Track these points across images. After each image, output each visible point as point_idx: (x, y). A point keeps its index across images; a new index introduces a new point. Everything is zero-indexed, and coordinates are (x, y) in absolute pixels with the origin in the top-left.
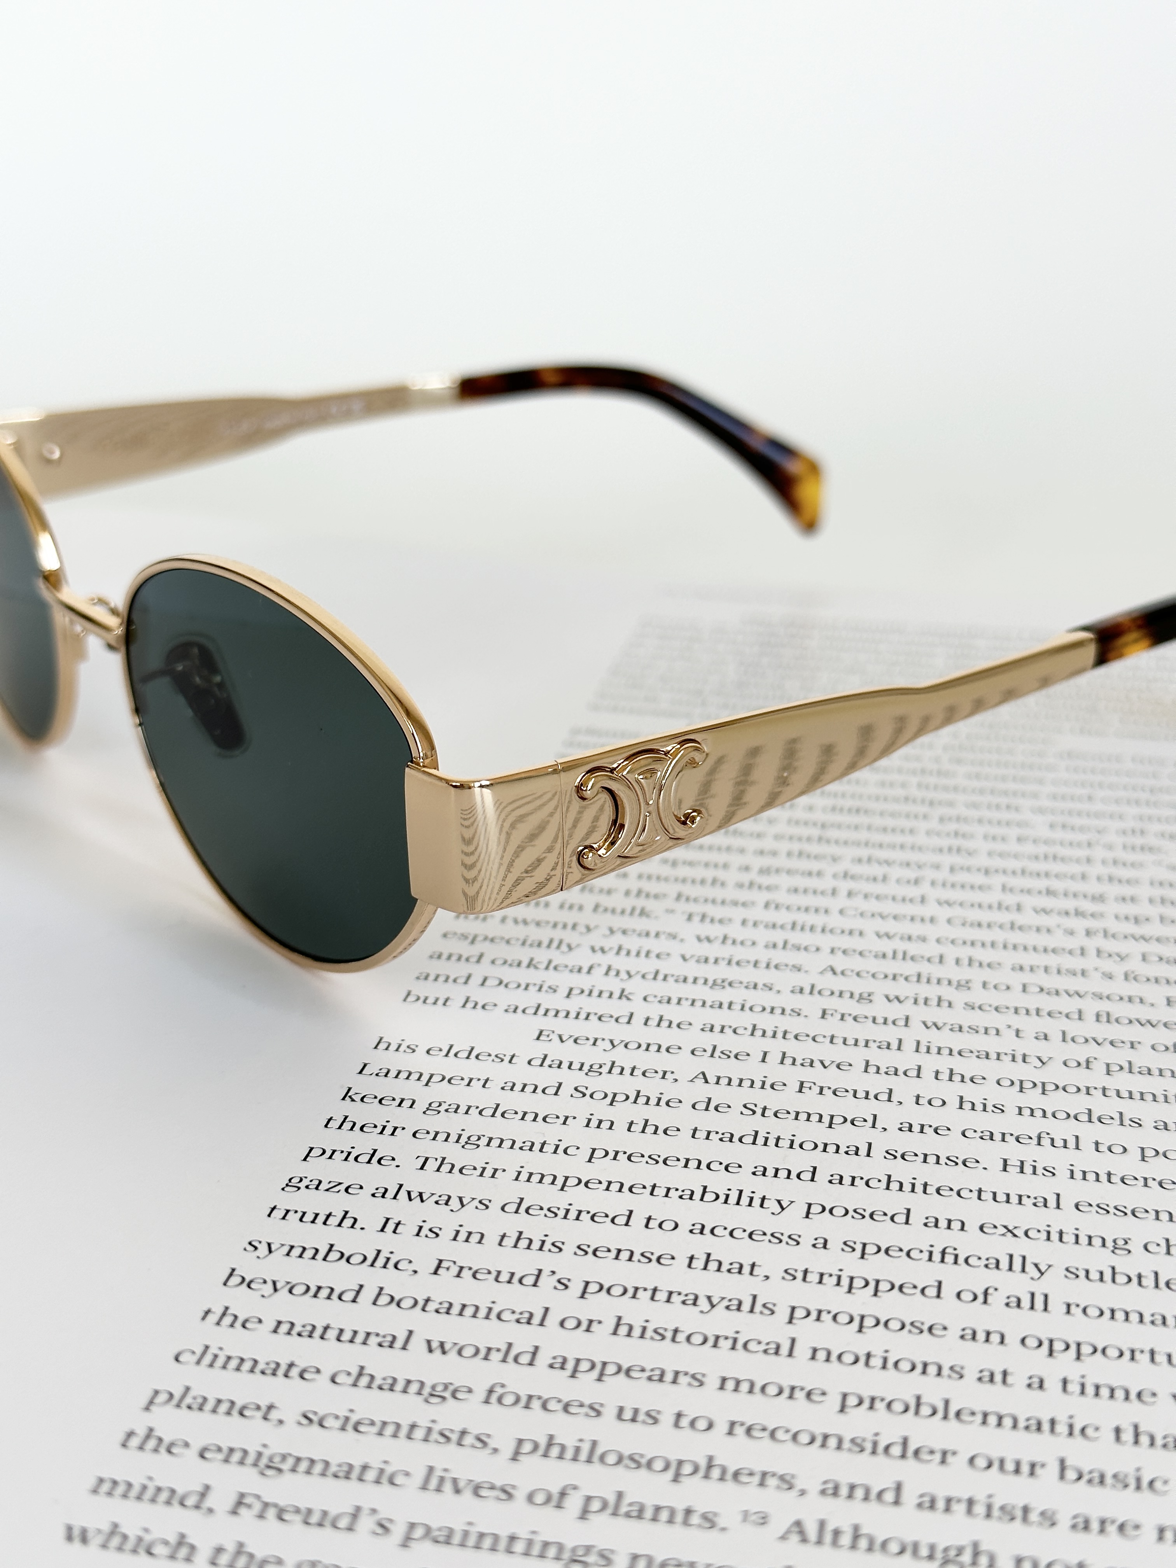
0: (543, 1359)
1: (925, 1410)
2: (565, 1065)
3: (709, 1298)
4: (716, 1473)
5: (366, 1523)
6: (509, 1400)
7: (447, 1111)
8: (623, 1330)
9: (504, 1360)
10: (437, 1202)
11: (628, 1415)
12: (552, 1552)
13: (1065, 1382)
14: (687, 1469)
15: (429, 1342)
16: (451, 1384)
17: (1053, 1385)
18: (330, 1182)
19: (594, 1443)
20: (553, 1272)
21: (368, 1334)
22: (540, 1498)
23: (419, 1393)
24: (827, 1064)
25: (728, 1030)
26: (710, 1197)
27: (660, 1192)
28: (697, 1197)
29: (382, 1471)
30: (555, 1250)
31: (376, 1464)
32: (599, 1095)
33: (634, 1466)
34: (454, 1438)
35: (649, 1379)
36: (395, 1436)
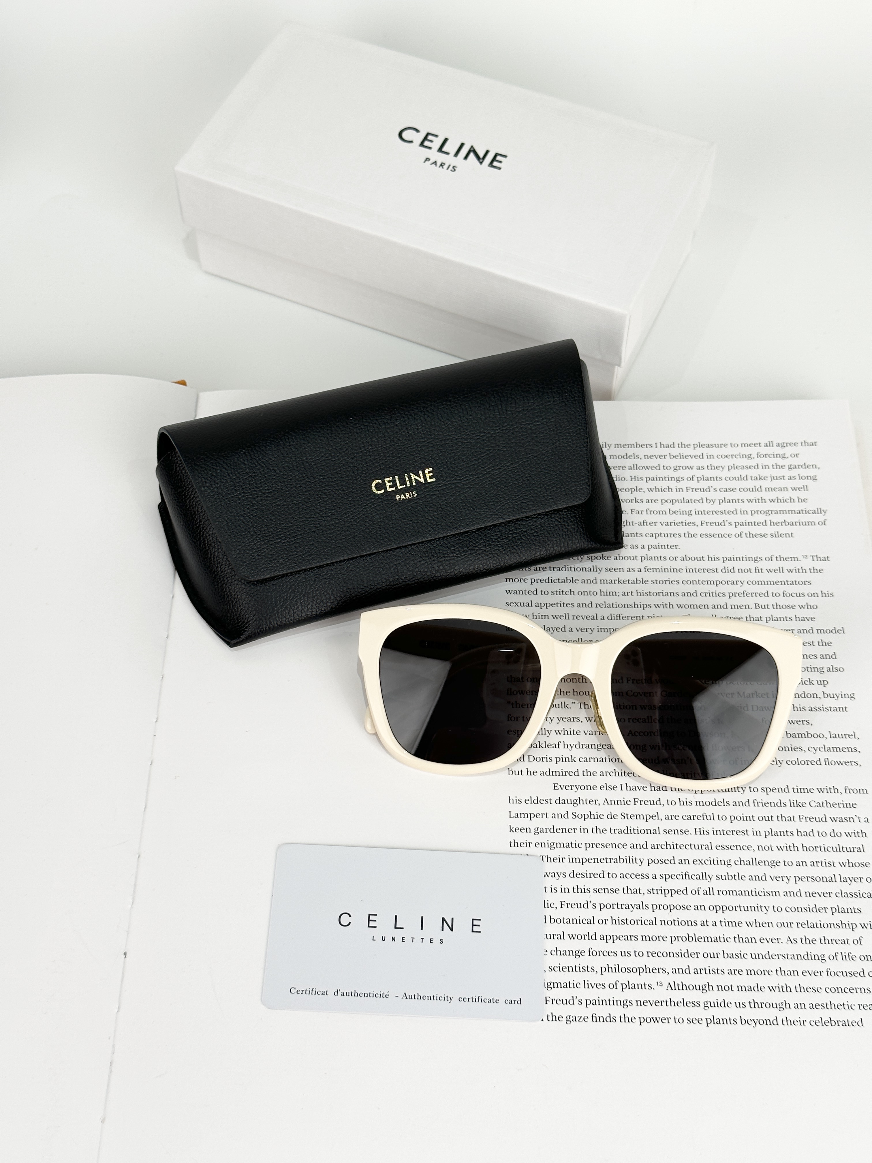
0: (598, 937)
1: (691, 939)
2: (566, 802)
3: (631, 905)
4: (648, 970)
5: (576, 1001)
6: (594, 953)
7: (540, 832)
8: (614, 921)
9: (589, 939)
10: (552, 876)
11: (623, 954)
12: (619, 1003)
13: (721, 922)
14: (641, 970)
15: (569, 935)
16: (579, 950)
17: (718, 924)
19: (618, 965)
20: (591, 901)
21: (553, 935)
22: (611, 986)
23: (573, 955)
24: (640, 787)
25: (608, 774)
26: (622, 861)
27: (608, 861)
28: (618, 861)
29: (574, 983)
30: (588, 892)
31: (572, 982)
32: (580, 816)
33: (629, 971)
34: (586, 969)
35: (625, 939)
36: (572, 971)
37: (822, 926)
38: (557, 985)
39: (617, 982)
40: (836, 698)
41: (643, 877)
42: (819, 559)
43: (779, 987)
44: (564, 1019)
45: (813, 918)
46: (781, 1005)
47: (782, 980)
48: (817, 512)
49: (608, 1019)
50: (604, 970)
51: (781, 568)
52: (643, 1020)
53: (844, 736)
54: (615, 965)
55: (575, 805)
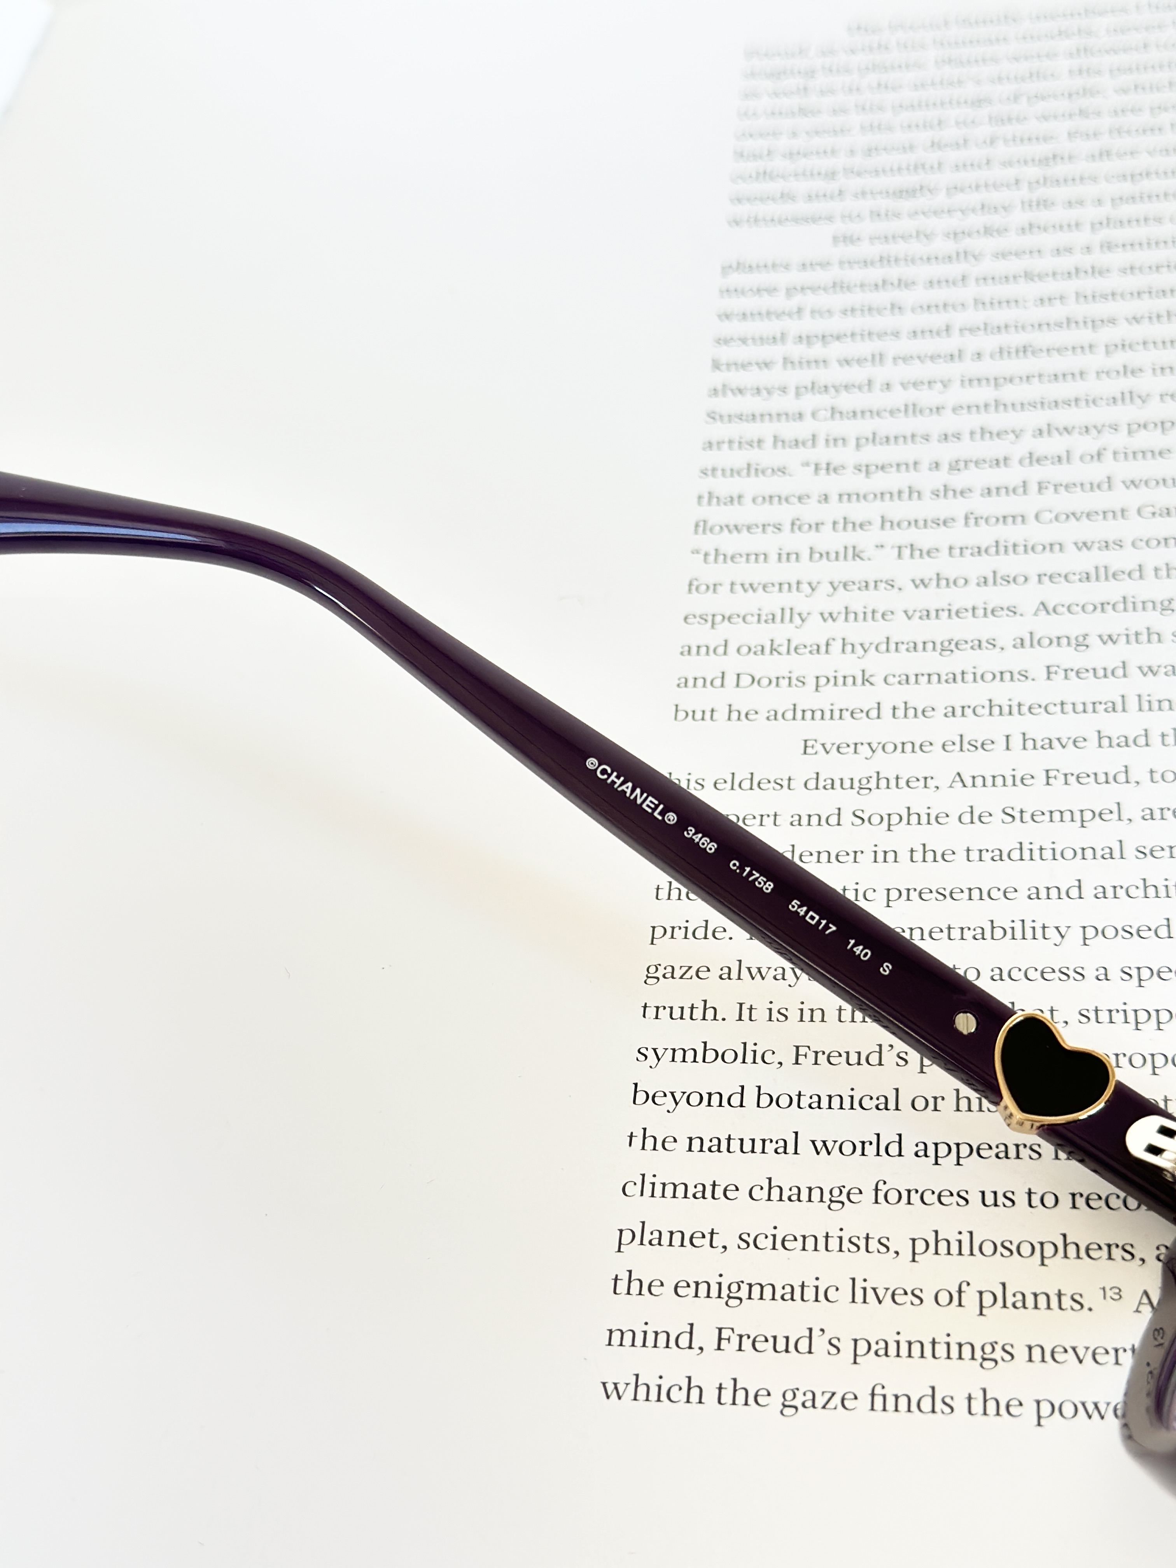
0: (909, 1148)
2: (837, 784)
4: (1072, 1249)
5: (820, 1343)
6: (893, 1197)
8: (964, 1103)
9: (878, 1154)
10: (775, 978)
11: (990, 1199)
12: (966, 1351)
14: (1049, 1250)
15: (813, 1142)
16: (844, 1187)
18: (681, 967)
19: (971, 1233)
21: (764, 1141)
22: (944, 1298)
23: (822, 1201)
24: (1064, 742)
25: (968, 712)
26: (998, 933)
27: (956, 934)
28: (988, 935)
29: (817, 1287)
31: (811, 1282)
32: (876, 819)
33: (1007, 1253)
34: (862, 1244)
35: (997, 1156)
36: (816, 1250)
38: (759, 1290)
39: (964, 1287)
41: (1065, 978)
44: (776, 1401)
49: (926, 1405)
50: (920, 1246)
52: (1049, 1411)
54: (960, 1233)
55: (862, 791)
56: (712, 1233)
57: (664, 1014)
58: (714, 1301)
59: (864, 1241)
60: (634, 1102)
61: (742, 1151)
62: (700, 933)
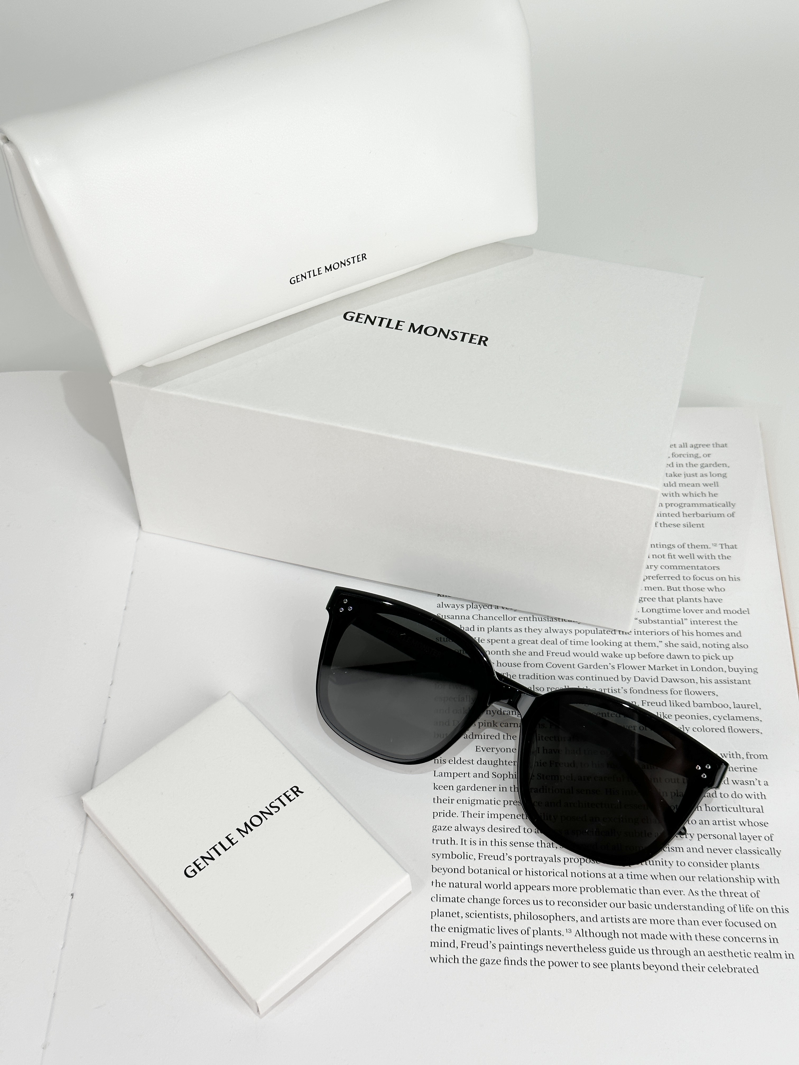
0: (513, 887)
1: (599, 890)
2: (487, 763)
3: (545, 858)
4: (558, 918)
5: (490, 946)
6: (509, 902)
7: (462, 789)
8: (528, 873)
9: (504, 888)
10: (471, 830)
11: (536, 903)
12: (530, 948)
13: (627, 875)
14: (552, 918)
15: (485, 884)
16: (495, 898)
17: (625, 876)
18: (443, 826)
19: (531, 913)
20: (507, 854)
21: (471, 884)
22: (523, 932)
23: (489, 903)
29: (488, 929)
30: (505, 845)
31: (487, 928)
32: (499, 776)
33: (540, 919)
34: (500, 916)
35: (538, 889)
36: (488, 918)
37: (722, 880)
38: (472, 930)
39: (529, 929)
40: (741, 672)
42: (727, 547)
43: (680, 936)
44: (479, 962)
45: (714, 872)
46: (681, 952)
47: (684, 929)
48: (726, 505)
49: (519, 963)
50: (517, 917)
51: (692, 555)
52: (552, 964)
53: (747, 706)
54: (528, 913)
55: (495, 766)
56: (458, 913)
57: (439, 842)
58: (460, 933)
59: (501, 915)
60: (432, 871)
61: (465, 887)
62: (448, 815)
